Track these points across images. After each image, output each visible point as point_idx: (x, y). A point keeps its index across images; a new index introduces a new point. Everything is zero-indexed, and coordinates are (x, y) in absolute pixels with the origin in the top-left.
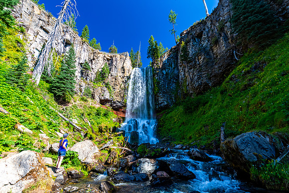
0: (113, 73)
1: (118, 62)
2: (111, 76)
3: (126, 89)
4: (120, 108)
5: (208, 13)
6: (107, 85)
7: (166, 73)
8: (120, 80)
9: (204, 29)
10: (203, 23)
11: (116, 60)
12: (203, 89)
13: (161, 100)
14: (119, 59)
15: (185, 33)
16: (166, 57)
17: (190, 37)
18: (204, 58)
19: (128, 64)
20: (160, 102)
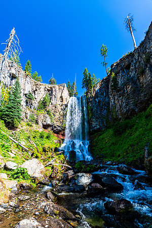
0: (53, 102)
1: (57, 92)
2: (52, 104)
3: (64, 115)
4: (60, 131)
5: (135, 46)
6: (48, 112)
7: (99, 101)
8: (59, 108)
9: (132, 61)
10: (131, 55)
11: (55, 91)
12: (130, 114)
13: (94, 124)
14: (57, 89)
15: (115, 64)
16: (98, 87)
17: (119, 68)
18: (131, 87)
19: (66, 93)
20: (93, 126)
